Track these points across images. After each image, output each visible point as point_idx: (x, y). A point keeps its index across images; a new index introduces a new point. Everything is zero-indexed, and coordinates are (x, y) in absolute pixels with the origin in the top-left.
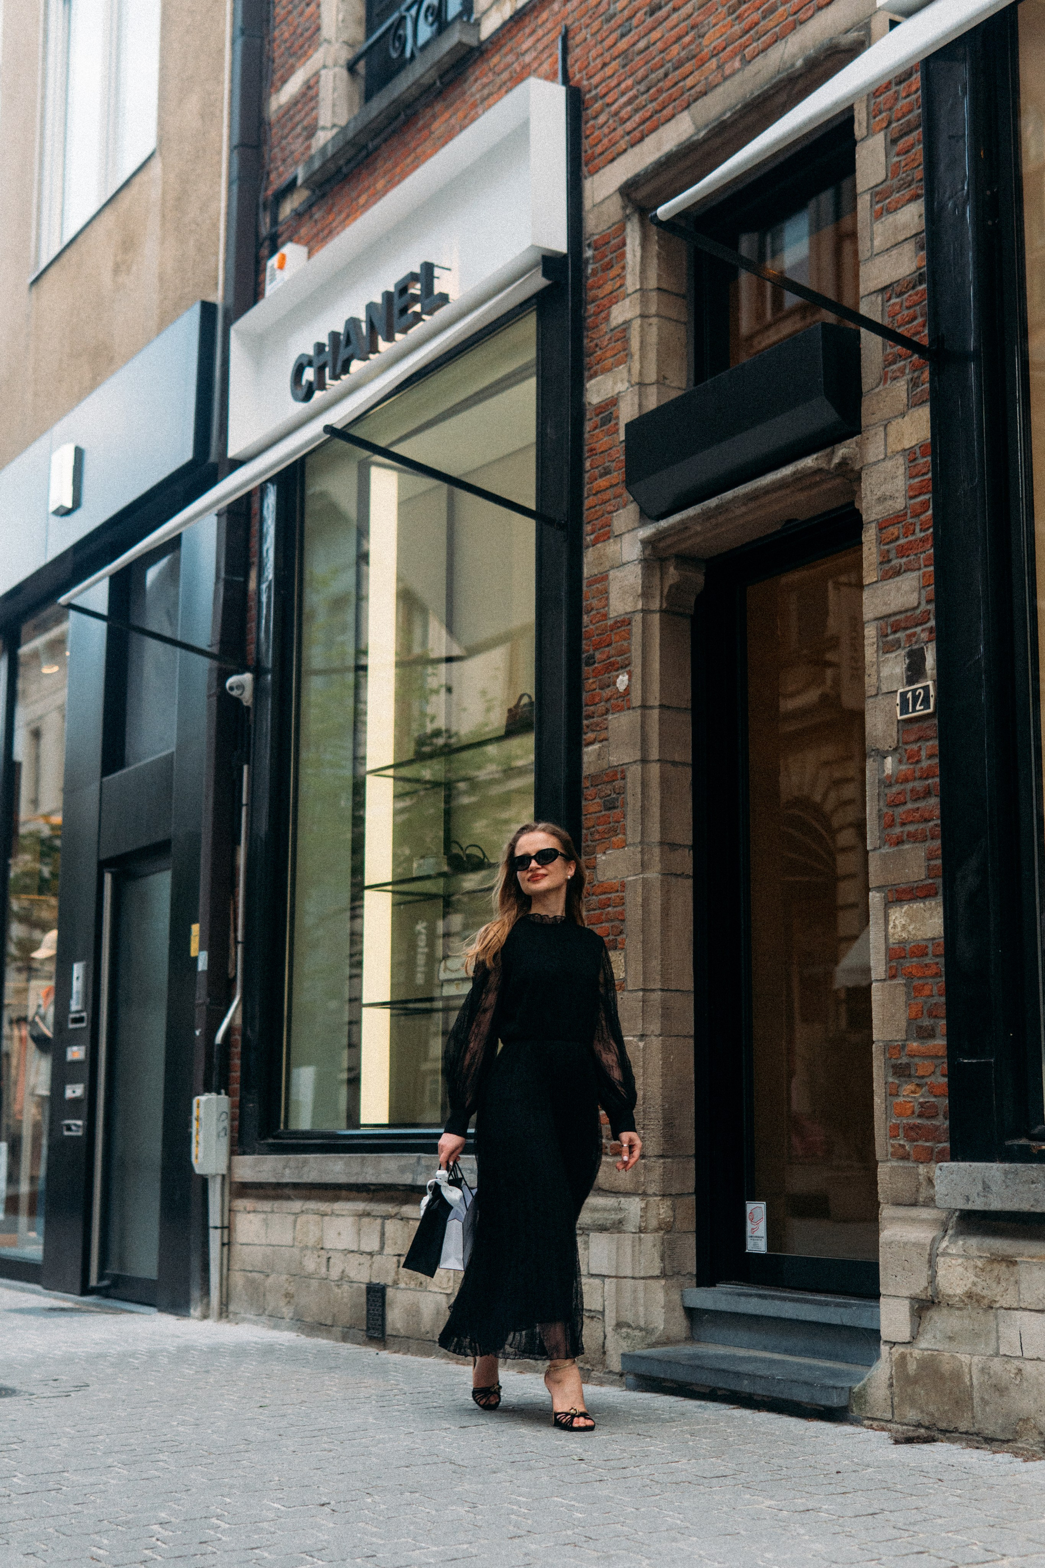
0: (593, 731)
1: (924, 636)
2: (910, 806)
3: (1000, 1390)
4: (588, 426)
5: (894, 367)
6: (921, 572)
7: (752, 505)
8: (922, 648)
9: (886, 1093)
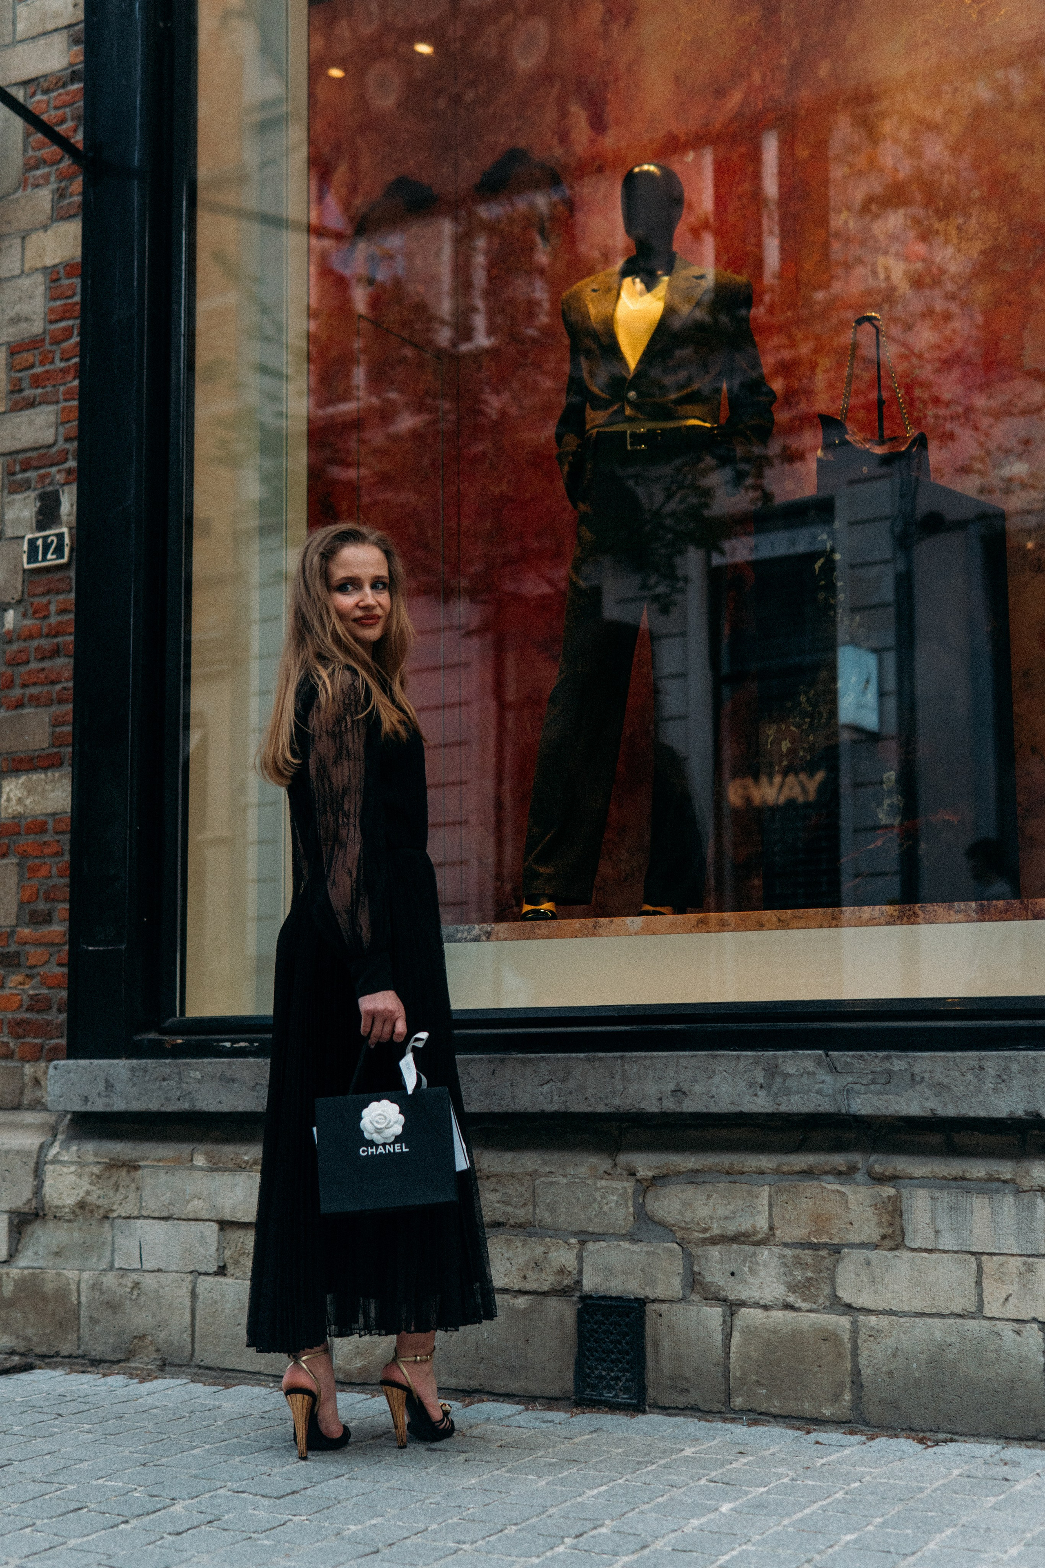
1: (60, 477)
2: (34, 665)
3: (113, 1306)
5: (38, 173)
6: (60, 405)
8: (57, 491)
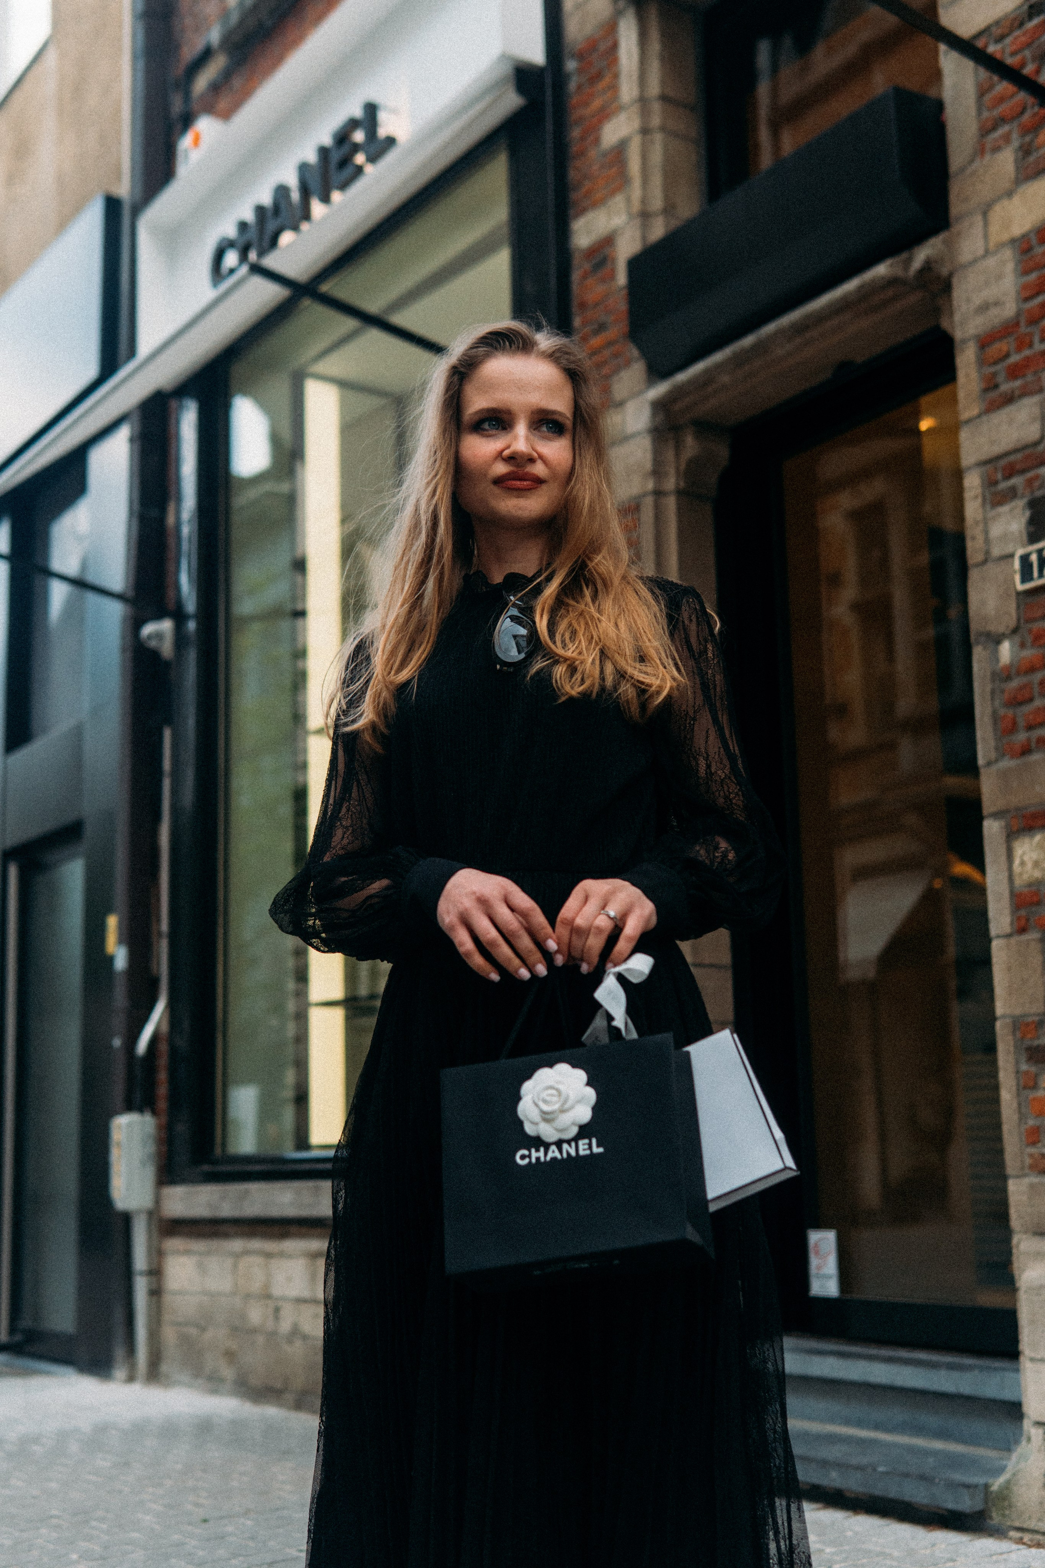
2: (1038, 703)
5: (996, 134)
9: (1018, 1085)
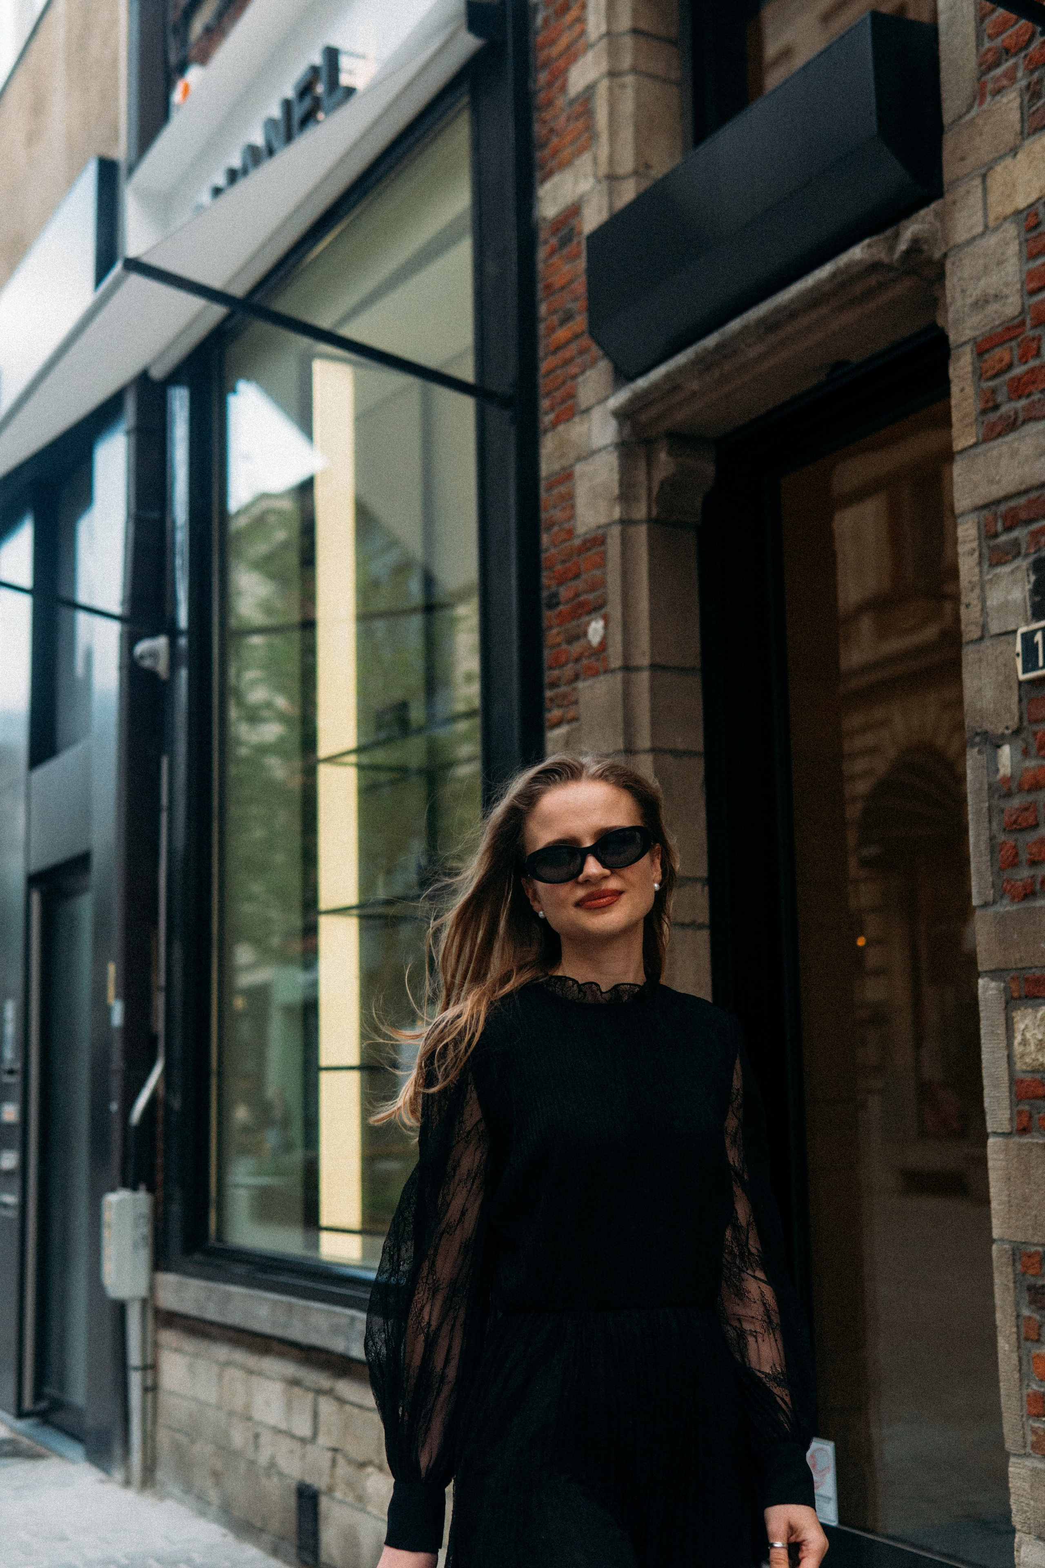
0: (559, 706)
4: (542, 253)
5: (998, 71)
7: (772, 339)
9: (1018, 1333)
